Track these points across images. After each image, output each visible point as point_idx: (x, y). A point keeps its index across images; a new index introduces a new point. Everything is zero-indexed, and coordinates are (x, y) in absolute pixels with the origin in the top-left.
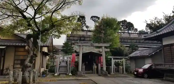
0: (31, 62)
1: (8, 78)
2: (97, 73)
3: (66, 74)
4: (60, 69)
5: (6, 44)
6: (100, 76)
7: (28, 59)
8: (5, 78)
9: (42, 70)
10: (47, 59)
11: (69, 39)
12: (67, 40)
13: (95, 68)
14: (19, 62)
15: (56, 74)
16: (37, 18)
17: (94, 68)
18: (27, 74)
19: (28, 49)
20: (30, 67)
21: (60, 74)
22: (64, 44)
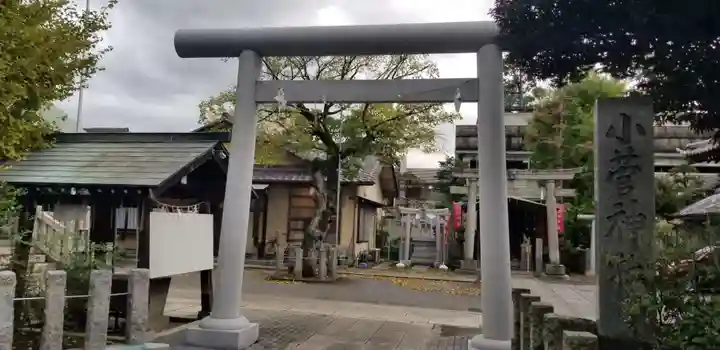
0: (322, 226)
1: (274, 264)
2: (533, 268)
3: (432, 266)
4: (416, 248)
5: (268, 178)
6: (538, 276)
7: (316, 220)
8: (267, 264)
9: (360, 248)
10: (379, 217)
11: (464, 145)
12: (457, 149)
13: (526, 253)
14: (300, 225)
15: (401, 264)
16: (336, 112)
17: (523, 250)
18: (313, 256)
19: (316, 196)
20: (321, 238)
21: (413, 265)
22: (442, 164)
